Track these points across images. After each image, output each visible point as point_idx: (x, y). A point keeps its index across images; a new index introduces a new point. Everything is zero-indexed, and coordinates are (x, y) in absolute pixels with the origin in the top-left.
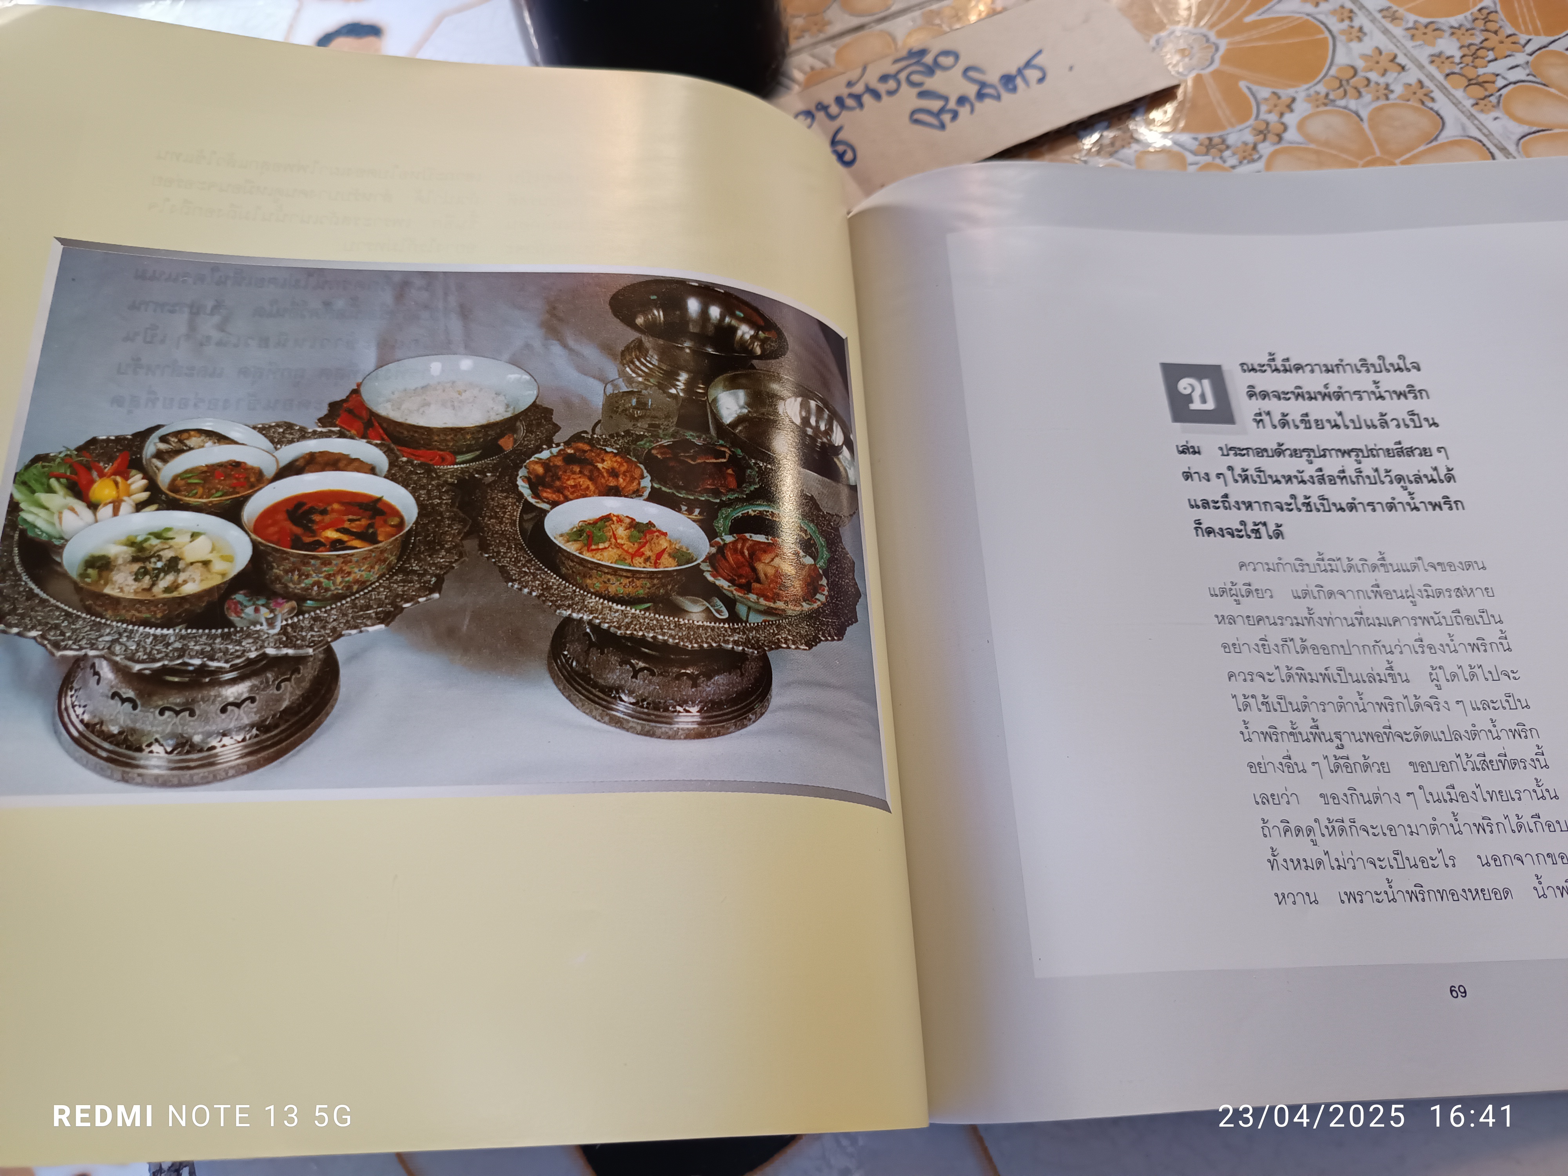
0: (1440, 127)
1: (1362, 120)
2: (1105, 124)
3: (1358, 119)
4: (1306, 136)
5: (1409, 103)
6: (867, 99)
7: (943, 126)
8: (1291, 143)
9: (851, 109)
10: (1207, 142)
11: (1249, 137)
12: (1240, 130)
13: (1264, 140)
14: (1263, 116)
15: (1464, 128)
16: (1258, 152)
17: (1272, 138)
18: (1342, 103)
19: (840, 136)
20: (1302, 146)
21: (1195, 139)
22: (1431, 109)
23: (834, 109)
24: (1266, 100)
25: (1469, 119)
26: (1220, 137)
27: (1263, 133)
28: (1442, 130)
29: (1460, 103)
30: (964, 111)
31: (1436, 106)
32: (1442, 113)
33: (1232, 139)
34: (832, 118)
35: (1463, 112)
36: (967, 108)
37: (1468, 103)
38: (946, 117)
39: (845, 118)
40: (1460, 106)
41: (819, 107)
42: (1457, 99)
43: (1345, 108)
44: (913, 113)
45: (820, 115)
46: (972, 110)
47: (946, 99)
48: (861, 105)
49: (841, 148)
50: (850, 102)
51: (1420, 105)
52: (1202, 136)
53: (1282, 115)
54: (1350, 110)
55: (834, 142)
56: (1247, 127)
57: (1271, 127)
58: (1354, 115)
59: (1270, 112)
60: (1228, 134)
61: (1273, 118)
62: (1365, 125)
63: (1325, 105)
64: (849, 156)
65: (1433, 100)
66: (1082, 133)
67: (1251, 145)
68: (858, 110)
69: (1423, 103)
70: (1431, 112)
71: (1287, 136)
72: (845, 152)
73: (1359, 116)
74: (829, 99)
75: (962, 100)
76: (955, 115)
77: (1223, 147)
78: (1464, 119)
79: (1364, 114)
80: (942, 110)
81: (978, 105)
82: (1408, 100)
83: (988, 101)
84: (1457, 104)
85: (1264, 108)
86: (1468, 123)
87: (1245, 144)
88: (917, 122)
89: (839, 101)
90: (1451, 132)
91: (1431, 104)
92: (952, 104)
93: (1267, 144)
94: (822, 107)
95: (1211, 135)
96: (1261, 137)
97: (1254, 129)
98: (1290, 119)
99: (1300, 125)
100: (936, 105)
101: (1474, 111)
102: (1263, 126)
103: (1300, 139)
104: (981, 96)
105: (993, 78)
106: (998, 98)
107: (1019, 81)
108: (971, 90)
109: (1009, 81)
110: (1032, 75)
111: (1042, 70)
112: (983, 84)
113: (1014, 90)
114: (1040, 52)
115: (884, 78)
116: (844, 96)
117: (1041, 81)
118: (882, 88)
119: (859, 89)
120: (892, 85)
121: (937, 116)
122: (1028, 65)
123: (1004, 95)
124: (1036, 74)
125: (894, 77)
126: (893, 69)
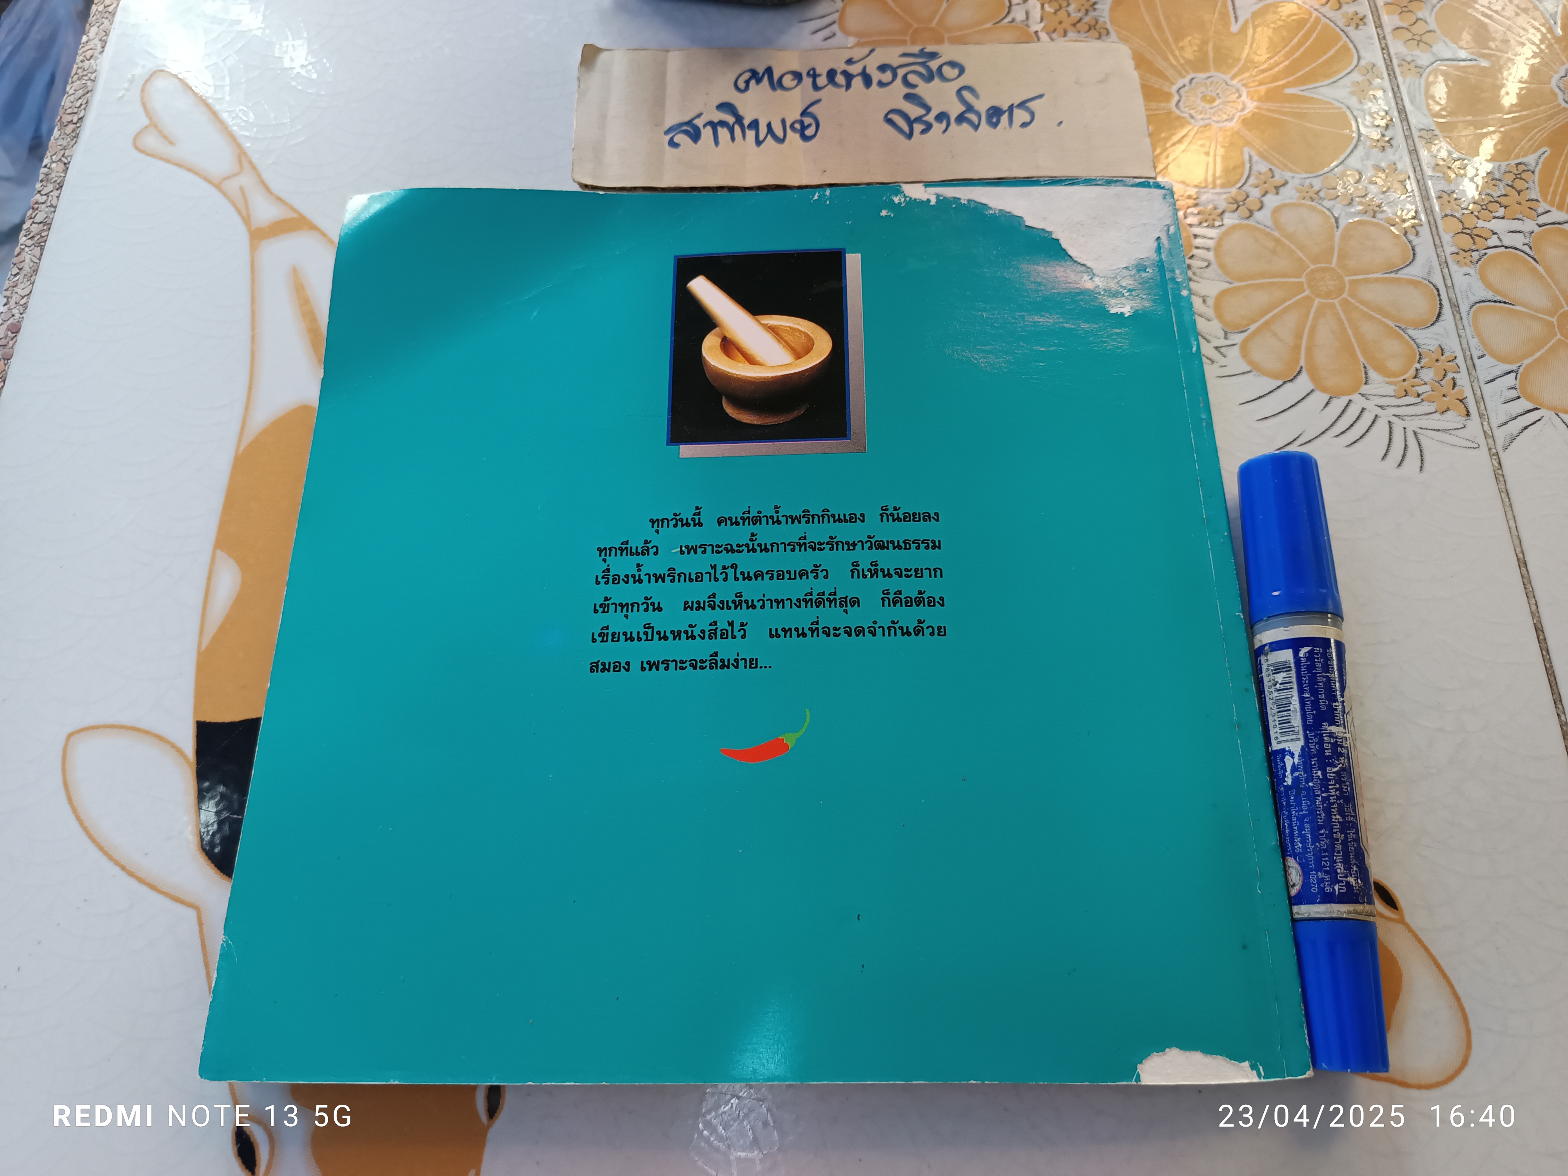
1: (1338, 227)
3: (1333, 224)
4: (1276, 222)
5: (1392, 228)
7: (911, 131)
8: (1258, 223)
9: (838, 88)
11: (1221, 205)
12: (1218, 194)
14: (1248, 188)
15: (1430, 271)
16: (1222, 219)
17: (1243, 210)
18: (1329, 203)
19: (811, 111)
20: (1268, 230)
22: (1410, 242)
23: (823, 80)
24: (1260, 173)
25: (1441, 264)
27: (1237, 204)
28: (1407, 266)
29: (1441, 246)
31: (1416, 241)
32: (1419, 249)
33: (1203, 199)
34: (817, 88)
35: (1438, 256)
36: (944, 125)
37: (1449, 249)
39: (830, 93)
40: (1440, 250)
41: (811, 72)
42: (1441, 242)
43: (1329, 209)
44: (891, 112)
46: (945, 130)
47: (928, 109)
48: (848, 85)
50: (840, 79)
51: (1401, 234)
53: (1265, 193)
54: (1332, 213)
55: (803, 115)
56: (1226, 193)
57: (1250, 199)
58: (1333, 220)
59: (1257, 186)
60: (1205, 192)
61: (1255, 193)
62: (1340, 231)
64: (810, 130)
65: (1414, 236)
67: (1220, 211)
68: (843, 89)
69: (1405, 234)
70: (1409, 244)
71: (1258, 215)
72: (809, 125)
73: (1337, 220)
75: (942, 117)
76: (928, 128)
77: (1192, 202)
78: (1435, 263)
79: (1342, 221)
80: (918, 119)
81: (954, 127)
83: (965, 126)
84: (1438, 246)
85: (1252, 181)
87: (1215, 208)
88: (890, 121)
89: (831, 74)
91: (1412, 238)
92: (930, 118)
93: (1235, 215)
94: (814, 74)
96: (1234, 206)
97: (1232, 197)
98: (1271, 201)
99: (1277, 210)
100: (914, 111)
101: (1450, 260)
102: (1240, 198)
103: (1269, 223)
104: (961, 119)
105: (982, 106)
106: (976, 127)
107: (1005, 118)
108: (955, 109)
109: (995, 114)
110: (1020, 116)
111: (1032, 115)
112: (970, 108)
113: (995, 125)
114: (1040, 96)
115: (883, 68)
116: (839, 71)
117: (1025, 125)
118: (876, 76)
119: (855, 69)
120: (887, 76)
121: (911, 122)
122: (1022, 104)
123: (984, 126)
124: (1026, 117)
125: (894, 70)
126: (896, 61)
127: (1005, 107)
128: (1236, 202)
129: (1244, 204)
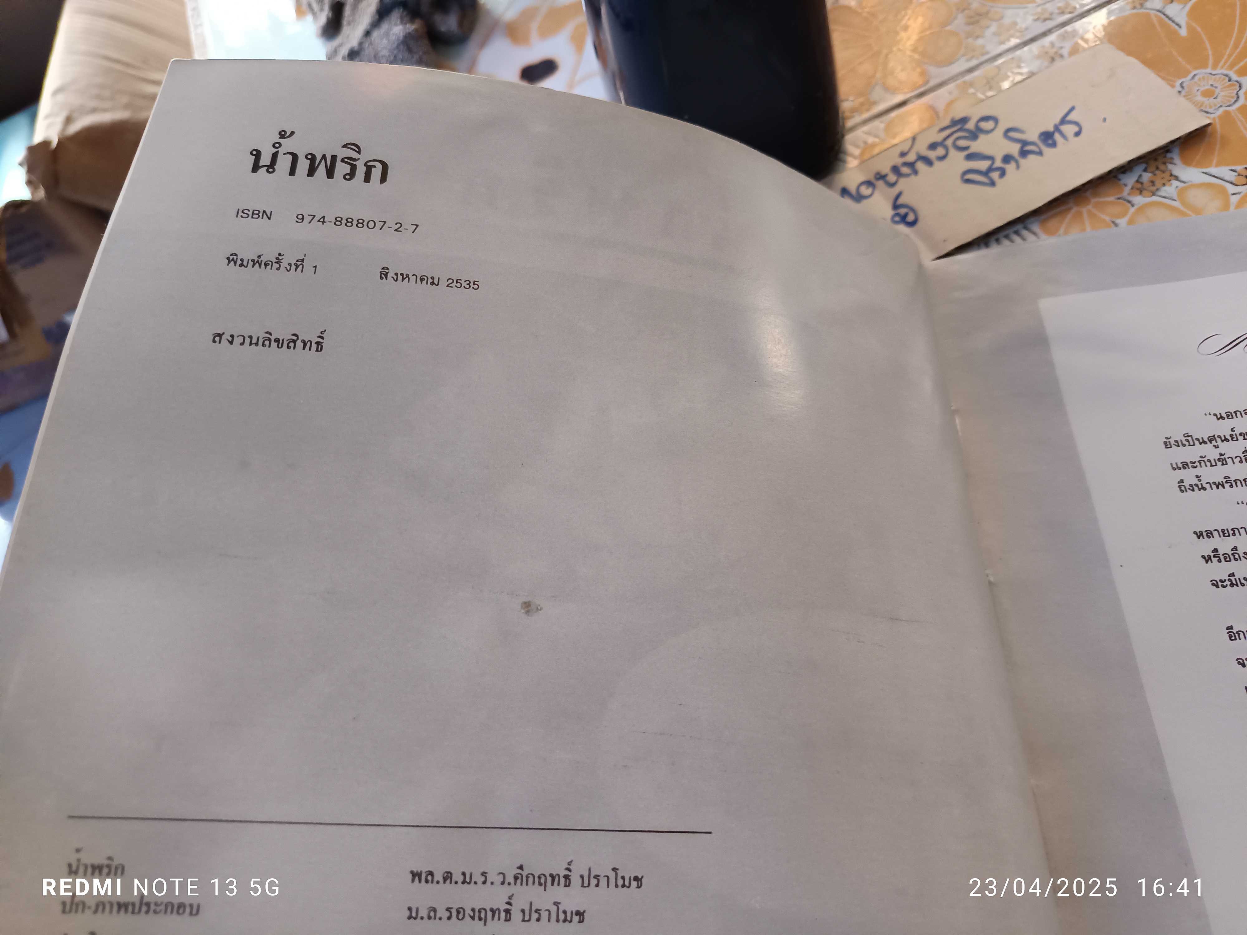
6: (920, 166)
7: (993, 183)
9: (907, 176)
19: (901, 201)
21: (1234, 170)
23: (892, 178)
30: (1010, 168)
34: (891, 185)
36: (1013, 165)
38: (995, 175)
39: (903, 184)
41: (878, 176)
44: (964, 174)
45: (880, 184)
46: (1018, 167)
47: (992, 159)
48: (916, 172)
49: (903, 211)
50: (905, 170)
55: (896, 206)
64: (911, 218)
66: (1122, 176)
68: (913, 176)
72: (907, 214)
74: (885, 168)
75: (1007, 159)
76: (1003, 173)
80: (990, 169)
81: (1022, 162)
83: (1031, 157)
88: (968, 181)
89: (895, 170)
92: (998, 163)
94: (881, 177)
100: (983, 165)
104: (1024, 153)
105: (1032, 136)
106: (1038, 153)
107: (1057, 136)
108: (1014, 149)
109: (1048, 138)
110: (1069, 130)
111: (1078, 124)
112: (1026, 143)
113: (1054, 145)
114: (1073, 109)
115: (933, 146)
116: (899, 165)
117: (1077, 134)
118: (932, 155)
119: (911, 157)
120: (940, 151)
121: (986, 173)
122: (1063, 121)
123: (1046, 150)
124: (1072, 129)
125: (942, 144)
126: (939, 137)
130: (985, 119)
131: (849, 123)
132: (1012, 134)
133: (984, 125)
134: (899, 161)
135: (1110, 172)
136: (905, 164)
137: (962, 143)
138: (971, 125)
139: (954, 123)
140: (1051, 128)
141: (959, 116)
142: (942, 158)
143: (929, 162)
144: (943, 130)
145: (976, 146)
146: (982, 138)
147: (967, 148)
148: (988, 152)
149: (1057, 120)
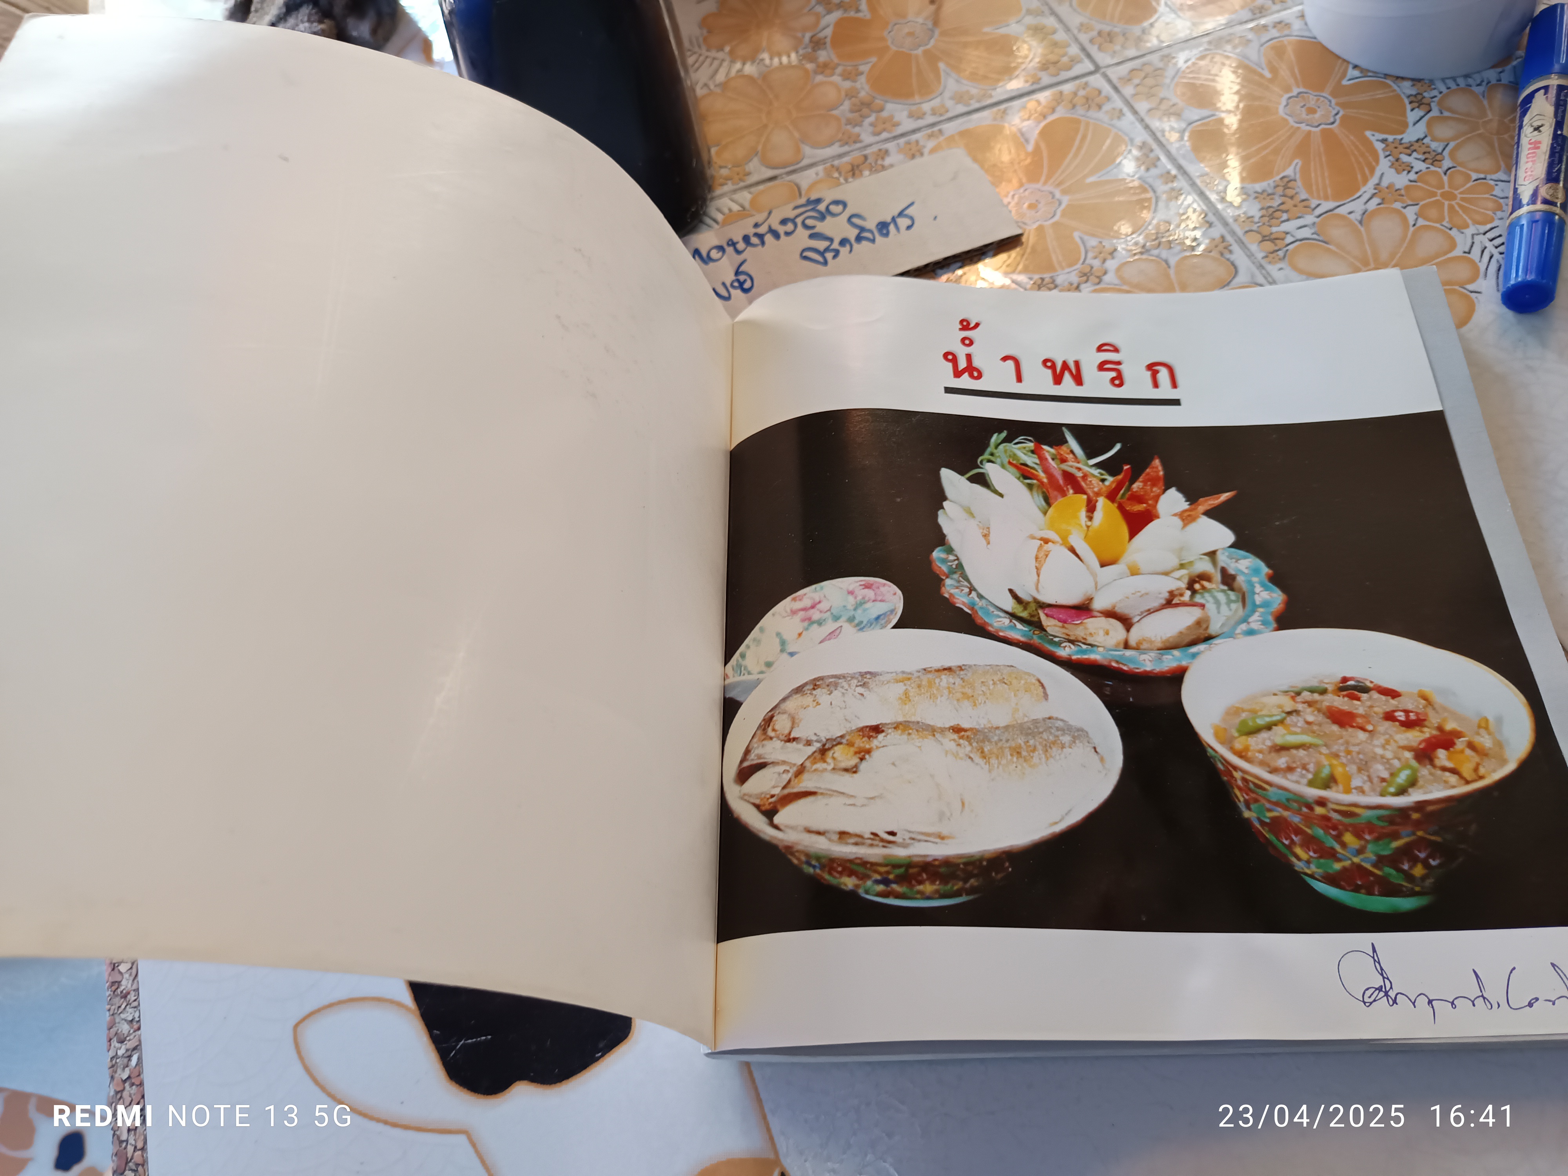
0: (1233, 276)
1: (1169, 267)
2: (959, 264)
3: (1165, 266)
4: (1121, 278)
5: (1211, 254)
6: (769, 238)
7: (825, 263)
8: (1108, 284)
9: (754, 246)
10: (1040, 281)
11: (1074, 279)
12: (1068, 273)
13: (1086, 282)
14: (1089, 261)
15: (1253, 276)
16: (1080, 291)
17: (1093, 279)
18: (1156, 252)
19: (742, 269)
20: (1117, 287)
21: (1031, 279)
22: (1228, 260)
23: (741, 246)
24: (1093, 247)
25: (1258, 268)
26: (1051, 277)
27: (1086, 276)
28: (1234, 277)
29: (1253, 255)
30: (844, 251)
31: (1233, 257)
32: (1237, 263)
33: (1059, 280)
34: (738, 252)
35: (1254, 263)
36: (848, 247)
37: (1260, 255)
38: (829, 255)
39: (749, 253)
40: (1253, 258)
41: (730, 243)
42: (1251, 252)
43: (1157, 256)
44: (804, 251)
45: (730, 250)
46: (851, 251)
47: (831, 240)
48: (763, 243)
49: (742, 278)
50: (754, 240)
51: (1218, 256)
52: (1036, 277)
53: (1104, 261)
54: (1161, 258)
55: (737, 273)
56: (1074, 270)
57: (1095, 269)
58: (1164, 263)
59: (1095, 258)
60: (1058, 275)
61: (1096, 263)
62: (1172, 272)
63: (1141, 253)
64: (747, 285)
65: (1231, 252)
66: (939, 271)
67: (1075, 285)
68: (760, 247)
69: (1222, 254)
70: (1228, 262)
71: (1107, 278)
72: (745, 281)
73: (1166, 262)
74: (738, 238)
75: (844, 242)
76: (837, 253)
77: (1052, 286)
78: (1254, 269)
79: (1173, 261)
80: (827, 249)
81: (856, 246)
82: (1210, 252)
83: (864, 243)
84: (1250, 255)
85: (1090, 255)
86: (1257, 272)
87: (1071, 284)
88: (806, 258)
89: (746, 239)
90: (1241, 278)
91: (1228, 256)
92: (835, 245)
93: (1088, 284)
94: (732, 244)
95: (1044, 276)
96: (1085, 278)
97: (1080, 272)
98: (1111, 264)
99: (1118, 270)
100: (821, 245)
101: (1263, 262)
102: (1087, 270)
103: (1116, 281)
104: (859, 239)
105: (871, 224)
106: (873, 241)
107: (892, 228)
108: (852, 233)
109: (883, 227)
110: (903, 222)
111: (912, 219)
112: (862, 229)
113: (887, 235)
114: (912, 204)
115: (784, 222)
116: (751, 235)
117: (909, 228)
118: (781, 229)
119: (762, 230)
120: (790, 227)
121: (822, 254)
122: (901, 214)
123: (879, 238)
124: (908, 222)
125: (793, 221)
126: (792, 214)
127: (889, 220)
128: (1085, 274)
129: (1092, 275)
130: (836, 202)
131: (718, 191)
132: (855, 220)
133: (833, 208)
134: (751, 231)
135: (927, 266)
136: (756, 235)
137: (809, 222)
138: (822, 207)
139: (809, 202)
140: (888, 219)
141: (813, 197)
142: (787, 234)
143: (776, 235)
144: (796, 208)
145: (821, 227)
146: (829, 218)
147: (813, 227)
148: (828, 233)
149: (896, 213)
